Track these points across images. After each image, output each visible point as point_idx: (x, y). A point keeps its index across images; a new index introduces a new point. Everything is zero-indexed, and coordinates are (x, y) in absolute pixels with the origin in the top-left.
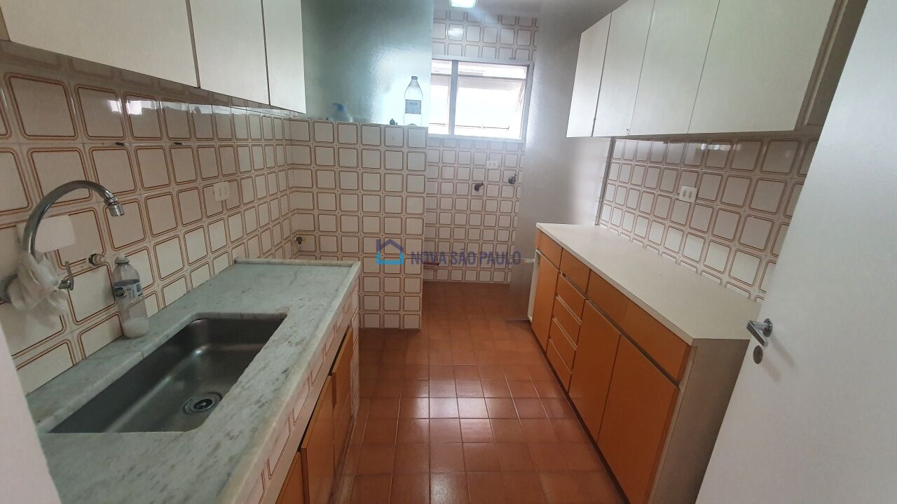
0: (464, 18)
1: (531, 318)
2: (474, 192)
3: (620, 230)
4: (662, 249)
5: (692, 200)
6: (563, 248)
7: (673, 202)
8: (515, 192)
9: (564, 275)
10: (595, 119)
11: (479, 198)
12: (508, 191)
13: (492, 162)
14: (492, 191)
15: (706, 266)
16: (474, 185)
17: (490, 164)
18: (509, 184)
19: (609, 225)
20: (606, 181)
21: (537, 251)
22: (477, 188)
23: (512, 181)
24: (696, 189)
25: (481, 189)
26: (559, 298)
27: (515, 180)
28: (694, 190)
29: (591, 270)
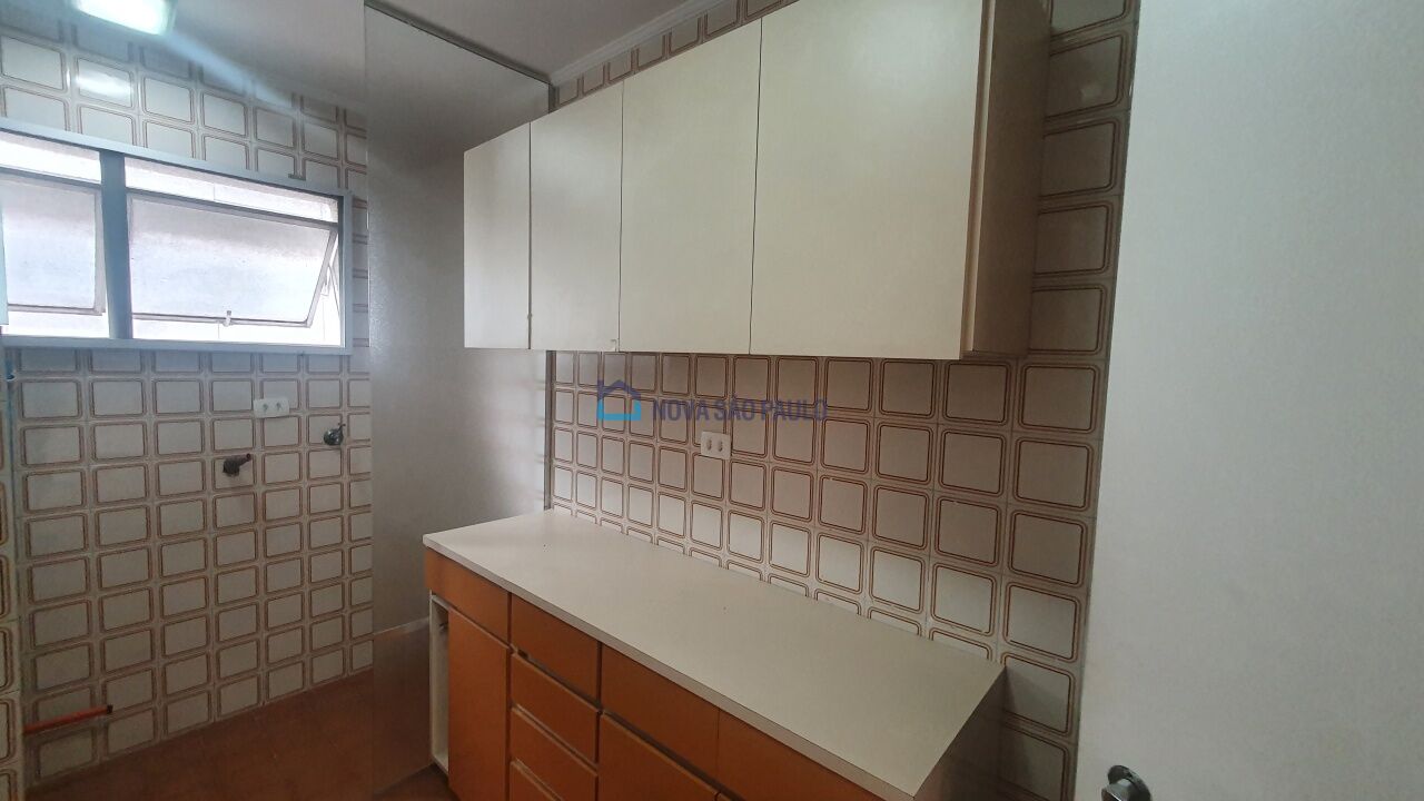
0: (130, 53)
1: (443, 761)
2: (223, 480)
3: (600, 515)
4: (688, 544)
5: (726, 455)
6: (510, 594)
7: (691, 460)
8: (346, 461)
9: (523, 654)
10: (530, 316)
11: (240, 491)
12: (326, 462)
13: (270, 401)
14: (281, 468)
15: (773, 566)
16: (220, 466)
17: (265, 407)
18: (327, 446)
19: (575, 507)
20: (551, 424)
21: (432, 597)
22: (232, 467)
23: (332, 440)
24: (728, 438)
25: (246, 473)
26: (519, 711)
27: (341, 437)
28: (726, 439)
29: (600, 644)
